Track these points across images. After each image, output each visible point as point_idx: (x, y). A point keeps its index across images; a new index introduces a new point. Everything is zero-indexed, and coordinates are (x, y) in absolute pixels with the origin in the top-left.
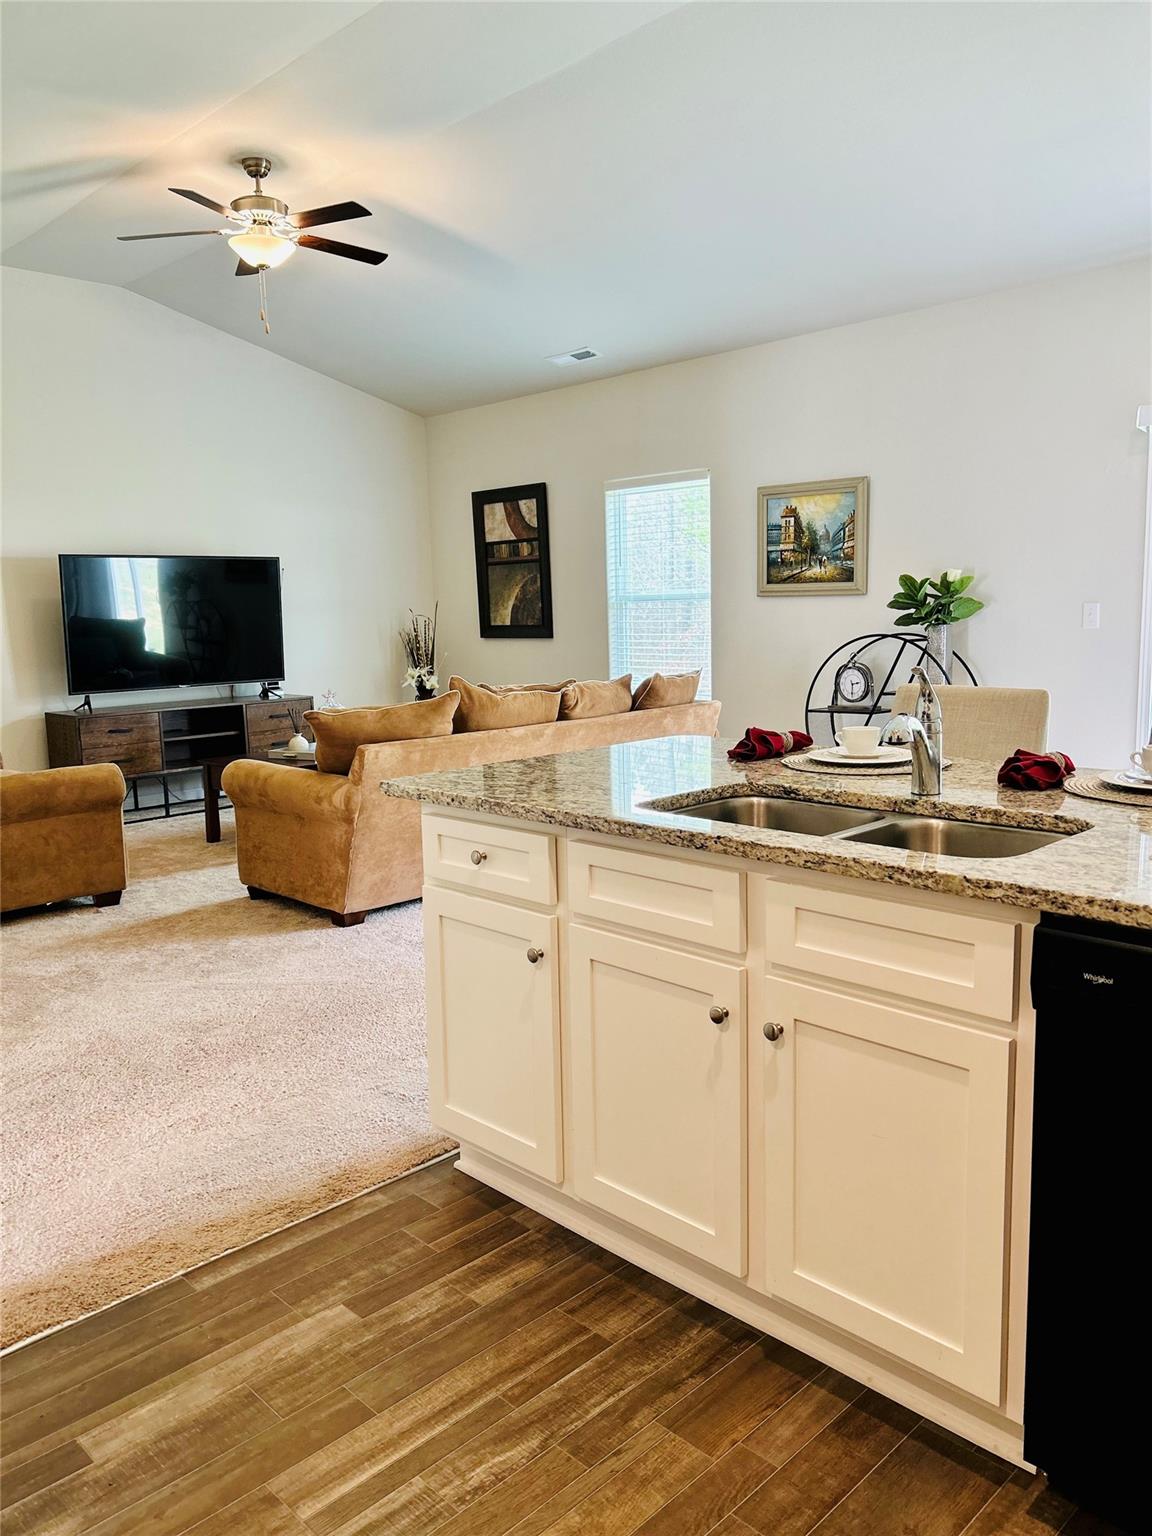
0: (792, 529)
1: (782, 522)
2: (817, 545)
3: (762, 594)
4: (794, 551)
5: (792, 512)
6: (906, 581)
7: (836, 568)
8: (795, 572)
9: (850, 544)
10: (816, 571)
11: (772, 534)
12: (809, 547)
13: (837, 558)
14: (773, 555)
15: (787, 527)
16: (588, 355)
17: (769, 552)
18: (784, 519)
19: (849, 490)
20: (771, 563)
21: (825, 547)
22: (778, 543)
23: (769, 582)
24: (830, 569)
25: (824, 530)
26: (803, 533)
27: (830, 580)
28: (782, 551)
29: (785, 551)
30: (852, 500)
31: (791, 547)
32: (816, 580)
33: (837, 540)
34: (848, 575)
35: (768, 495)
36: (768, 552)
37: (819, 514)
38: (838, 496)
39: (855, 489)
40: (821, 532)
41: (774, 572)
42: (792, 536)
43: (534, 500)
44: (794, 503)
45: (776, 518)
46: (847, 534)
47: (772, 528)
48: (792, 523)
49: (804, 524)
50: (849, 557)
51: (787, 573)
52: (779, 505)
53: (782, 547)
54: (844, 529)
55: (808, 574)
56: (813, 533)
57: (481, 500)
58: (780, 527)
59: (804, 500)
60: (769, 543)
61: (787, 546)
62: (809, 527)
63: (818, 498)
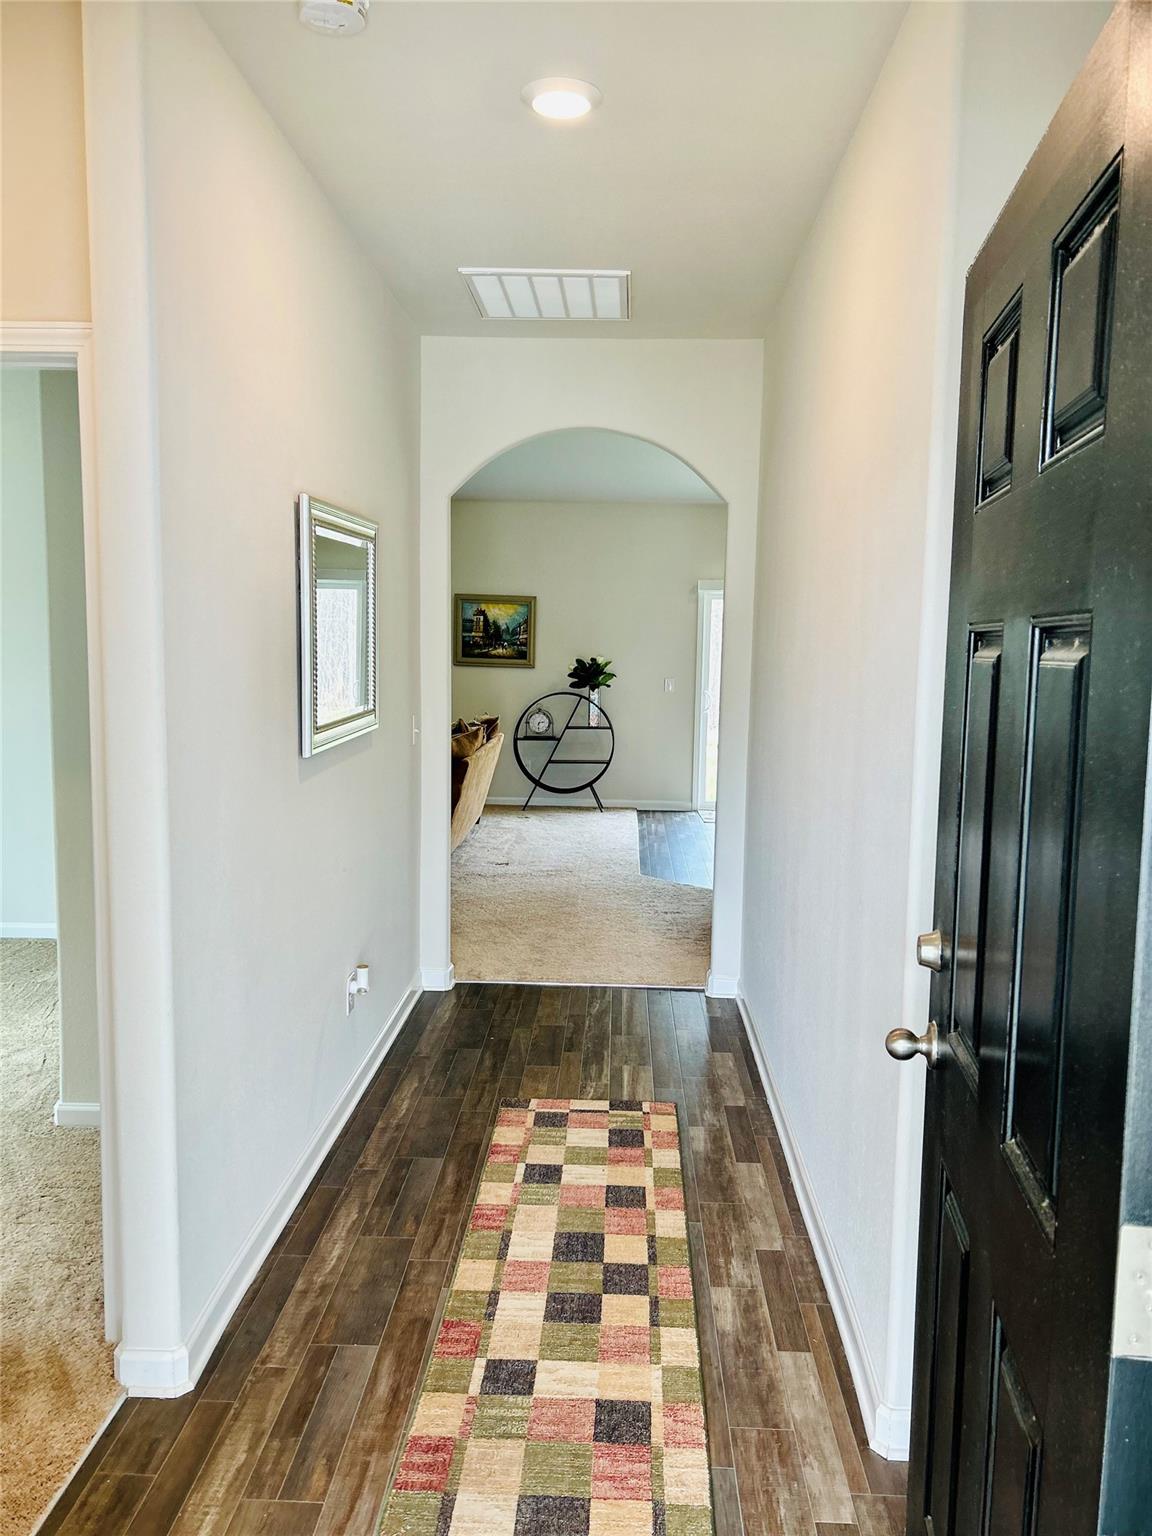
0: (481, 623)
1: (475, 619)
2: (501, 635)
3: (457, 663)
4: (483, 637)
5: (482, 613)
6: (579, 661)
7: (514, 650)
8: (484, 651)
9: (525, 636)
10: (500, 651)
11: (467, 625)
12: (494, 634)
13: (516, 644)
14: (467, 639)
15: (478, 622)
17: (464, 637)
18: (476, 617)
19: (522, 603)
20: (465, 644)
21: (505, 636)
22: (471, 631)
23: (463, 656)
24: (509, 651)
26: (490, 626)
27: (509, 658)
28: (474, 637)
29: (476, 637)
30: (526, 609)
31: (481, 634)
32: (499, 657)
33: (515, 632)
34: (522, 655)
35: (461, 599)
37: (502, 615)
38: (516, 606)
39: (529, 603)
40: (504, 627)
41: (468, 650)
42: (482, 628)
44: (483, 607)
45: (470, 614)
46: (522, 630)
47: (465, 621)
48: (482, 619)
49: (491, 621)
50: (525, 645)
51: (477, 651)
52: (472, 608)
53: (473, 634)
54: (520, 627)
55: (494, 652)
56: (497, 627)
58: (472, 621)
59: (490, 606)
60: (464, 631)
61: (477, 635)
62: (495, 623)
63: (501, 606)
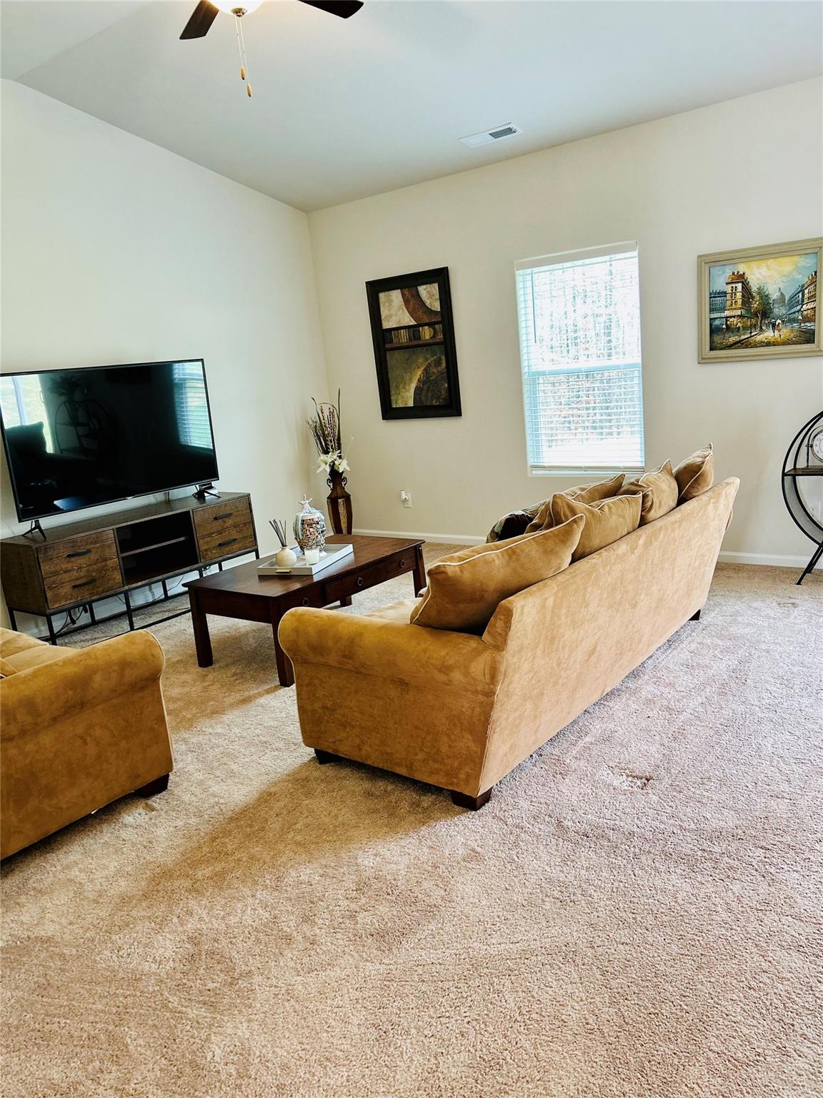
0: (739, 295)
1: (728, 289)
2: (770, 309)
3: (703, 360)
4: (741, 316)
5: (740, 278)
7: (792, 331)
8: (743, 337)
9: (811, 306)
10: (769, 334)
11: (716, 300)
12: (759, 311)
13: (795, 320)
14: (717, 322)
15: (733, 293)
16: (509, 131)
18: (730, 286)
19: (808, 251)
20: (714, 331)
21: (778, 310)
22: (723, 309)
23: (711, 349)
24: (785, 332)
25: (778, 294)
26: (753, 298)
27: (784, 343)
28: (727, 317)
29: (731, 317)
30: (814, 261)
31: (739, 312)
32: (768, 344)
33: (794, 301)
34: (809, 337)
35: (708, 263)
36: (711, 319)
37: (772, 278)
38: (795, 259)
39: (818, 249)
40: (774, 295)
41: (717, 339)
42: (740, 302)
43: (436, 285)
44: (742, 268)
45: (720, 284)
46: (806, 296)
47: (714, 295)
48: (739, 286)
49: (754, 289)
50: (811, 319)
51: (733, 339)
52: (724, 272)
53: (727, 313)
54: (802, 291)
55: (759, 338)
56: (764, 297)
57: (375, 289)
58: (725, 294)
59: (754, 265)
60: (712, 310)
61: (733, 312)
62: (760, 292)
63: (770, 262)
